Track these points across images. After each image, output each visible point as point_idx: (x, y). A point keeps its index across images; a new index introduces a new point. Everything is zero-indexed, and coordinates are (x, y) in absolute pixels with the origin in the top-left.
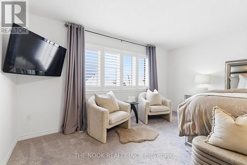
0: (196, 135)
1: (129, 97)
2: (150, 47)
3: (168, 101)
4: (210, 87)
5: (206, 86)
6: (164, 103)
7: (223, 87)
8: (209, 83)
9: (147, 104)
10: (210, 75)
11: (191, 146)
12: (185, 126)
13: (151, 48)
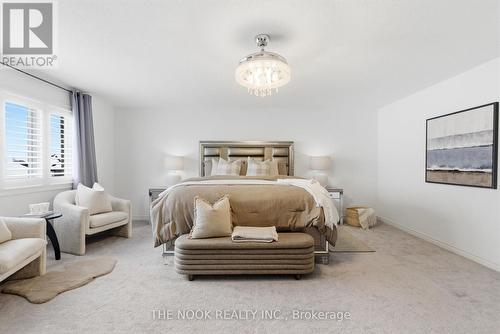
0: (177, 236)
1: (32, 206)
2: (78, 95)
3: (125, 202)
4: (184, 175)
5: (178, 173)
6: (116, 208)
7: (197, 174)
8: (182, 169)
9: (84, 213)
10: (183, 158)
11: (173, 254)
12: (163, 230)
13: (81, 97)
